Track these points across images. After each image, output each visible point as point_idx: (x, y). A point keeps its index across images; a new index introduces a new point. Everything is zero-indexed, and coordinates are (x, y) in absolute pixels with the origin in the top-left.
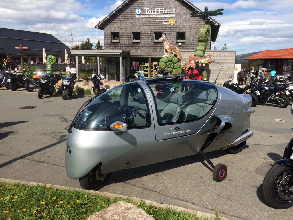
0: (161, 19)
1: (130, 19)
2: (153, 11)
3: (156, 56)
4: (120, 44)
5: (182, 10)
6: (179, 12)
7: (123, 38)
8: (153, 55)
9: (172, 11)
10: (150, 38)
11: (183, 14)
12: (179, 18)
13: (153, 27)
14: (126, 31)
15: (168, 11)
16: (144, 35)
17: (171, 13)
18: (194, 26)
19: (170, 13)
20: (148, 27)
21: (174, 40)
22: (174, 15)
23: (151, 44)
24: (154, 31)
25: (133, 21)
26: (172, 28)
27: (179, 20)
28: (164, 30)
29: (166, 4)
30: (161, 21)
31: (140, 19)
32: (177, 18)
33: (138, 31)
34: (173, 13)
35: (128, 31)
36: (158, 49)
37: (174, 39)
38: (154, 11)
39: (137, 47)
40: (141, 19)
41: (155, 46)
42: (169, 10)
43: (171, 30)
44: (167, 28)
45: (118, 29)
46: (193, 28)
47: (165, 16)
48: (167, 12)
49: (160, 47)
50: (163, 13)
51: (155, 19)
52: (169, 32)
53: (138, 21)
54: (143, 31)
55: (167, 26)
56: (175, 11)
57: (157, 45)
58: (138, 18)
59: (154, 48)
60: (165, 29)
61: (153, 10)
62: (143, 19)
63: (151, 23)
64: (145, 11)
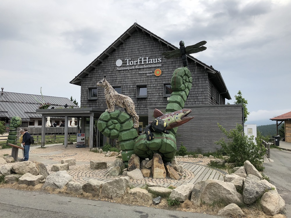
0: (145, 70)
1: (110, 73)
2: (135, 62)
4: (98, 101)
6: (166, 61)
7: (102, 95)
9: (158, 60)
10: (133, 93)
11: (171, 63)
13: (135, 80)
15: (153, 60)
16: (125, 89)
19: (155, 62)
20: (130, 80)
22: (160, 65)
24: (137, 84)
25: (113, 74)
26: (158, 80)
27: (167, 70)
28: (149, 83)
29: (150, 53)
30: (145, 72)
31: (120, 72)
32: (164, 68)
33: (119, 85)
34: (159, 62)
36: (142, 106)
37: (162, 93)
38: (136, 61)
40: (122, 72)
41: (139, 102)
43: (156, 83)
44: (153, 81)
45: (96, 84)
47: (149, 67)
49: (144, 104)
51: (138, 70)
52: (155, 85)
53: (119, 74)
54: (124, 85)
55: (153, 78)
57: (141, 101)
58: (119, 71)
60: (149, 81)
62: (125, 71)
63: (133, 75)
64: (126, 62)
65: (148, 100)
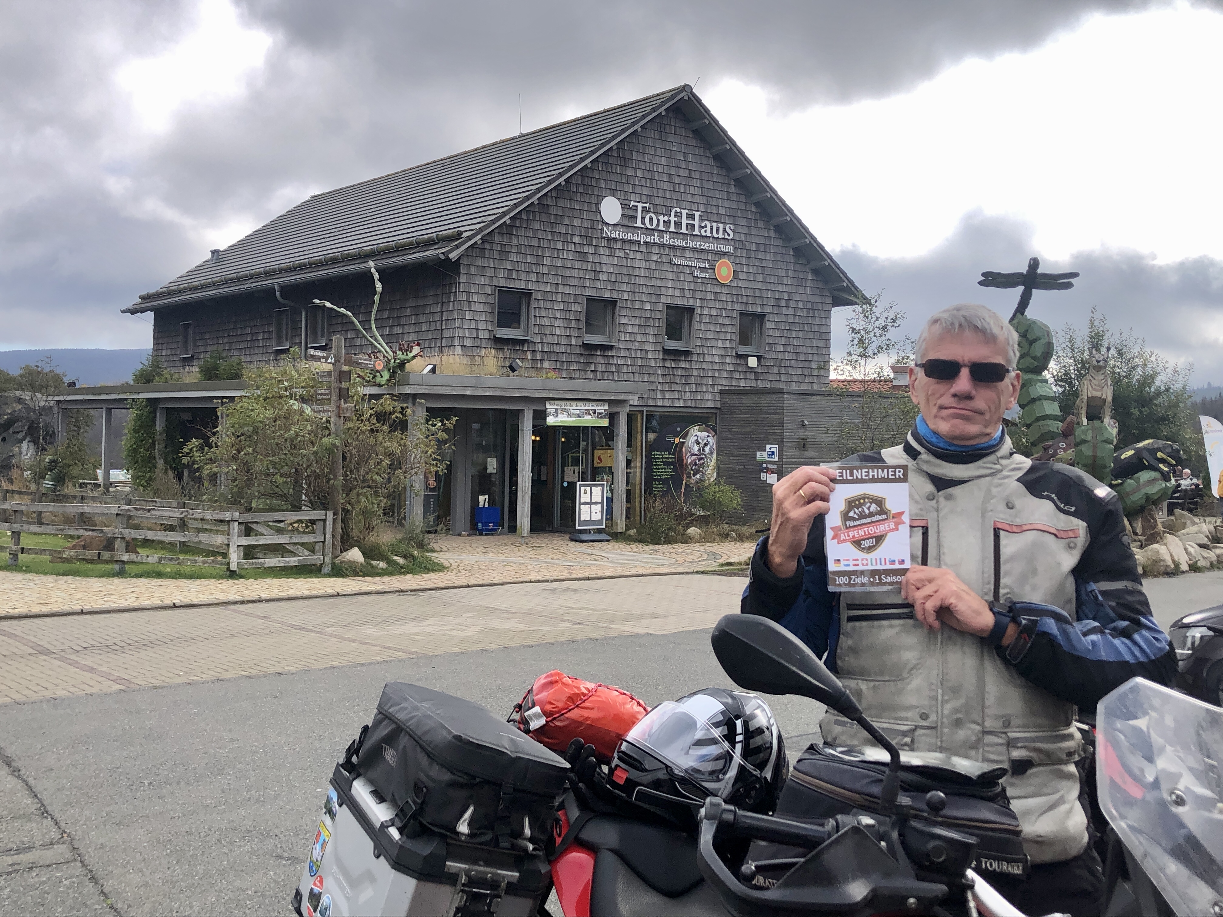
0: (688, 254)
1: (576, 239)
2: (661, 218)
3: (670, 406)
5: (754, 232)
6: (743, 238)
7: (546, 322)
8: (660, 403)
9: (724, 230)
10: (650, 330)
11: (754, 247)
12: (744, 261)
13: (659, 283)
14: (561, 289)
15: (712, 229)
16: (629, 313)
17: (721, 235)
18: (786, 297)
19: (716, 236)
20: (643, 281)
21: (728, 345)
22: (730, 249)
23: (655, 357)
25: (586, 249)
26: (722, 297)
27: (745, 269)
28: (698, 303)
29: (704, 200)
30: (690, 263)
31: (615, 245)
32: (738, 260)
33: (607, 295)
34: (727, 237)
35: (568, 290)
36: (678, 380)
37: (730, 341)
38: (666, 218)
39: (600, 368)
40: (619, 245)
41: (668, 364)
42: (715, 225)
43: (718, 305)
44: (709, 296)
45: (524, 276)
46: (783, 303)
47: (702, 247)
48: (708, 229)
50: (696, 232)
51: (668, 251)
52: (713, 312)
53: (607, 251)
54: (626, 296)
55: (709, 288)
56: (734, 231)
57: (673, 360)
58: (609, 239)
59: (664, 375)
60: (700, 295)
61: (664, 215)
62: (627, 247)
63: (653, 266)
64: (633, 214)
65: (695, 358)
